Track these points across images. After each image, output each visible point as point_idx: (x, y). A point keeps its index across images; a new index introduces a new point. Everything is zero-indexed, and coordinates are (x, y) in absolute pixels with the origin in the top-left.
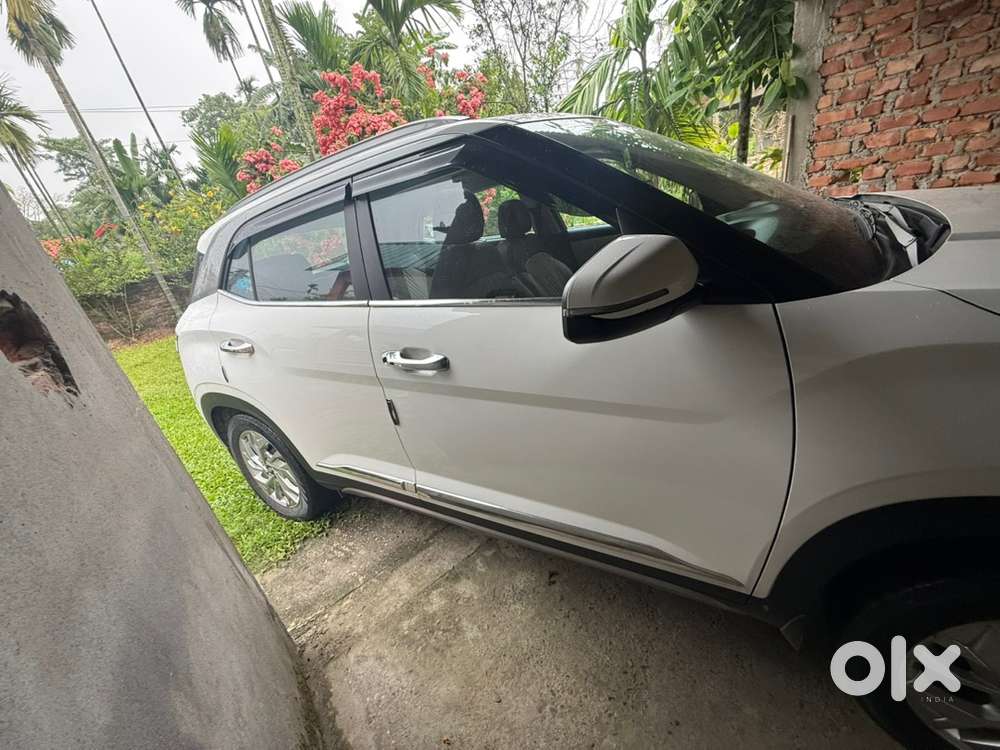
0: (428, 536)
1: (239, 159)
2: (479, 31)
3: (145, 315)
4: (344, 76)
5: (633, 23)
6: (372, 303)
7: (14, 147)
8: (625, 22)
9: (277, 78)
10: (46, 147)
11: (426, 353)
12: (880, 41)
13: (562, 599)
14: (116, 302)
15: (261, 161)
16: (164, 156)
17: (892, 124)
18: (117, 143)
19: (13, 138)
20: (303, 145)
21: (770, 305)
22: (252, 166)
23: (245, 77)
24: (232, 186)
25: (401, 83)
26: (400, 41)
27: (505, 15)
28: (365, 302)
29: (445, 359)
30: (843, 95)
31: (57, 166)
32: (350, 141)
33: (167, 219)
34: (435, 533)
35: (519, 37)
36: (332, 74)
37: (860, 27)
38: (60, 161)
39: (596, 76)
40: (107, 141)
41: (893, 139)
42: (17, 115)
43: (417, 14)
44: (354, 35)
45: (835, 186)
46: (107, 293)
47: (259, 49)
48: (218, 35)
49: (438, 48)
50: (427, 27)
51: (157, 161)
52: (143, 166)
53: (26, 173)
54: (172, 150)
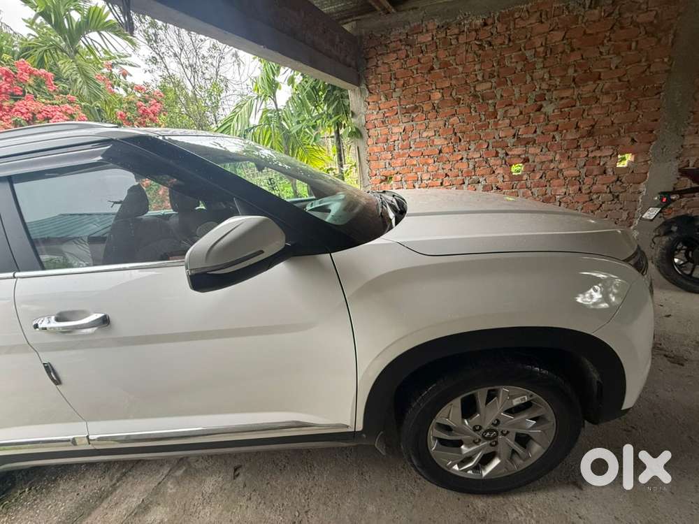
0: (114, 481)
2: (154, 61)
4: (6, 68)
5: (265, 81)
6: (17, 274)
8: (260, 80)
11: (84, 314)
12: (387, 117)
13: (245, 486)
17: (399, 156)
21: (329, 254)
25: (79, 85)
26: (77, 52)
27: (176, 55)
28: (11, 274)
29: (105, 316)
30: (378, 139)
32: (16, 124)
34: (124, 474)
35: (189, 72)
37: (378, 109)
39: (245, 108)
41: (401, 163)
43: (94, 36)
45: (382, 184)
49: (121, 64)
50: (105, 47)
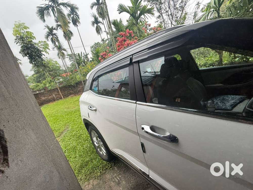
1: (99, 55)
2: (159, 17)
3: (79, 89)
4: (124, 33)
6: (137, 102)
7: (62, 56)
9: (109, 37)
10: (68, 56)
14: (74, 86)
15: (104, 55)
16: (86, 56)
18: (79, 54)
19: (62, 54)
20: (113, 51)
22: (102, 56)
23: (103, 38)
24: (98, 61)
25: (137, 33)
26: (138, 23)
27: (167, 12)
28: (135, 102)
31: (69, 59)
33: (84, 69)
36: (121, 33)
38: (69, 58)
40: (77, 54)
42: (63, 50)
43: (142, 16)
44: (126, 25)
46: (72, 84)
47: (106, 32)
48: (98, 30)
50: (145, 19)
51: (85, 57)
52: (83, 58)
53: (63, 61)
54: (88, 54)
